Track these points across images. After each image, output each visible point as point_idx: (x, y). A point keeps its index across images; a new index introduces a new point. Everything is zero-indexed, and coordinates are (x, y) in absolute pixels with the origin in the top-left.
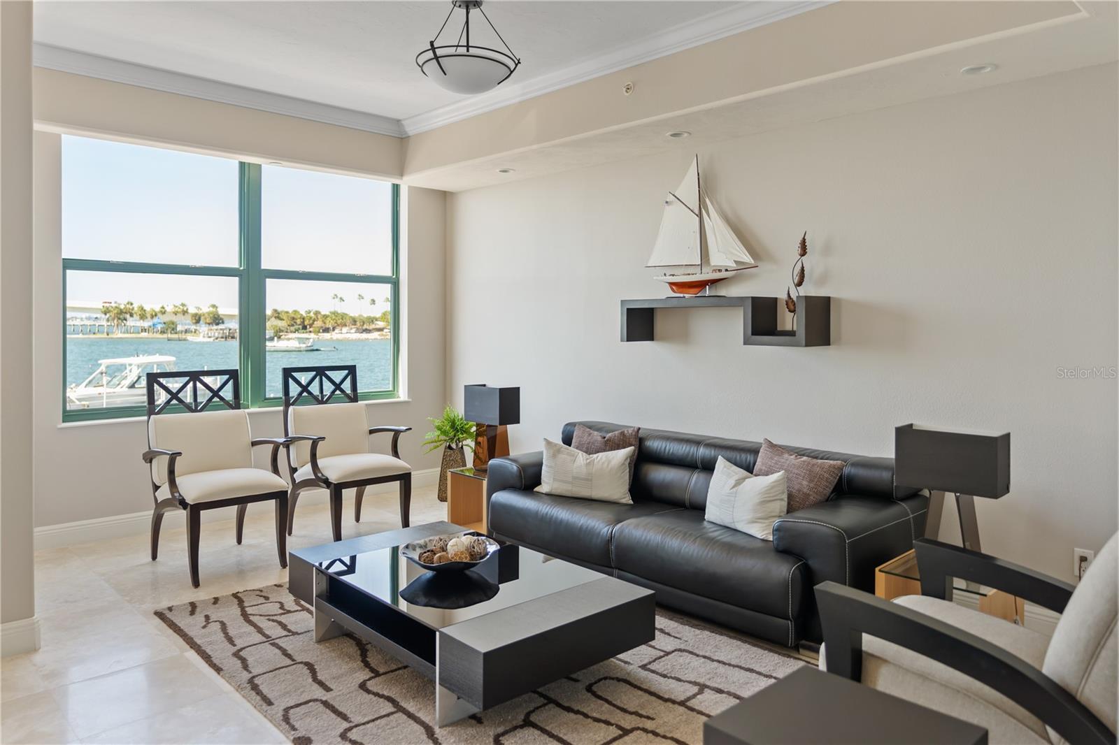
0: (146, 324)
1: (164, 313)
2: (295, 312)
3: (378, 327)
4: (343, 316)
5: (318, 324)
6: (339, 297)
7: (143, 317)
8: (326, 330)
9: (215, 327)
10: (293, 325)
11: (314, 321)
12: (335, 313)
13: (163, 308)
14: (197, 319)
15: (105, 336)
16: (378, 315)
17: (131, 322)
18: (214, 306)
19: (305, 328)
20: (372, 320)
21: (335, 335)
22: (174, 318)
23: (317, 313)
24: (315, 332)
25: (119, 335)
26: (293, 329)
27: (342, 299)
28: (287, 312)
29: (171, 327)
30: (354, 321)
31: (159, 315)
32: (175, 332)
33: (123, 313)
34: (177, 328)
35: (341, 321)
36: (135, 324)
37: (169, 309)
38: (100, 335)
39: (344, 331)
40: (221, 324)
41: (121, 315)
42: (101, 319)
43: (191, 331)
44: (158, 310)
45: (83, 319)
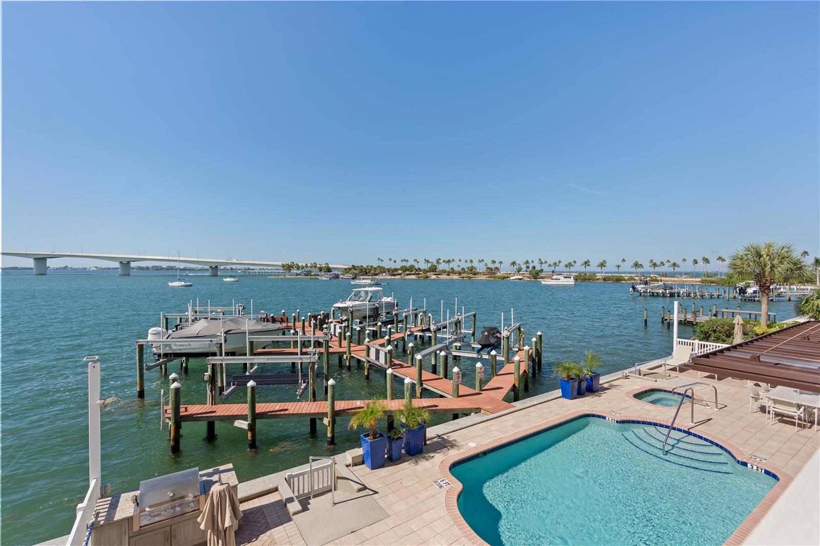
0: (299, 272)
1: (307, 266)
2: (361, 266)
3: (398, 273)
4: (384, 268)
5: (373, 271)
6: (380, 259)
7: (298, 269)
8: (376, 275)
9: (329, 273)
10: (361, 272)
11: (371, 270)
12: (379, 267)
13: (306, 264)
14: (321, 269)
15: (283, 277)
16: (399, 267)
17: (294, 271)
18: (327, 264)
19: (367, 273)
20: (396, 270)
21: (381, 276)
22: (311, 269)
23: (372, 267)
25: (288, 276)
27: (382, 261)
28: (358, 266)
29: (308, 274)
30: (389, 270)
31: (305, 268)
32: (312, 275)
33: (290, 267)
34: (313, 274)
35: (382, 270)
36: (295, 272)
37: (309, 265)
38: (281, 277)
39: (384, 275)
40: (331, 272)
41: (288, 268)
42: (280, 269)
43: (318, 275)
44: (304, 265)
45: (271, 269)
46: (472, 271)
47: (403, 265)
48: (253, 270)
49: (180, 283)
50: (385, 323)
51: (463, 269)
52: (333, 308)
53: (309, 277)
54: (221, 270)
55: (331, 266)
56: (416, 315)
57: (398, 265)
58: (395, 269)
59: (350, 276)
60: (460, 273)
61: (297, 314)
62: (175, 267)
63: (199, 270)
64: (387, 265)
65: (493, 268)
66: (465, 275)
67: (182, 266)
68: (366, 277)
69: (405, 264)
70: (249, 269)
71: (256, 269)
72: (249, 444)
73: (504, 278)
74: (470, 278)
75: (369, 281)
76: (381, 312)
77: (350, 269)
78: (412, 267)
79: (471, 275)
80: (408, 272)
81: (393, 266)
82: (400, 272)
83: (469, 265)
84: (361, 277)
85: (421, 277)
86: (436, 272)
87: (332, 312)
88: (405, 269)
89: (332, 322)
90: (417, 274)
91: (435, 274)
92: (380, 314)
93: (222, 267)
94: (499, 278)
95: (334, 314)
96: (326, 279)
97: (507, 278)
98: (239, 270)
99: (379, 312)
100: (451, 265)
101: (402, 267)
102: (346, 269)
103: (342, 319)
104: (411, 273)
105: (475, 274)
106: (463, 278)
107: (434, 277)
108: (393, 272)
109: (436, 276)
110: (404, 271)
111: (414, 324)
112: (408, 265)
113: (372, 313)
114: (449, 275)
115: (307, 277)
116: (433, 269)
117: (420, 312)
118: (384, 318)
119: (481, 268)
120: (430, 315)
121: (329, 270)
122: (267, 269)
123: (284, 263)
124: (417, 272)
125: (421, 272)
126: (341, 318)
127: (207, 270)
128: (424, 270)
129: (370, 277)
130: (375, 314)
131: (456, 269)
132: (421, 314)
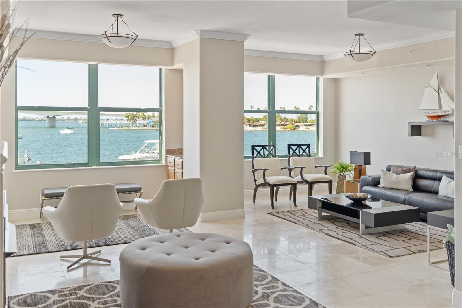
0: (145, 122)
3: (261, 124)
7: (144, 119)
15: (127, 128)
20: (258, 120)
25: (133, 127)
31: (152, 118)
33: (134, 117)
36: (141, 122)
45: (117, 119)
54: (58, 120)
63: (40, 120)
82: (263, 122)
85: (287, 129)
86: (306, 122)
90: (282, 125)
91: (306, 125)
107: (303, 128)
109: (306, 127)
115: (155, 128)
116: (304, 119)
124: (283, 123)
125: (288, 123)
128: (292, 120)
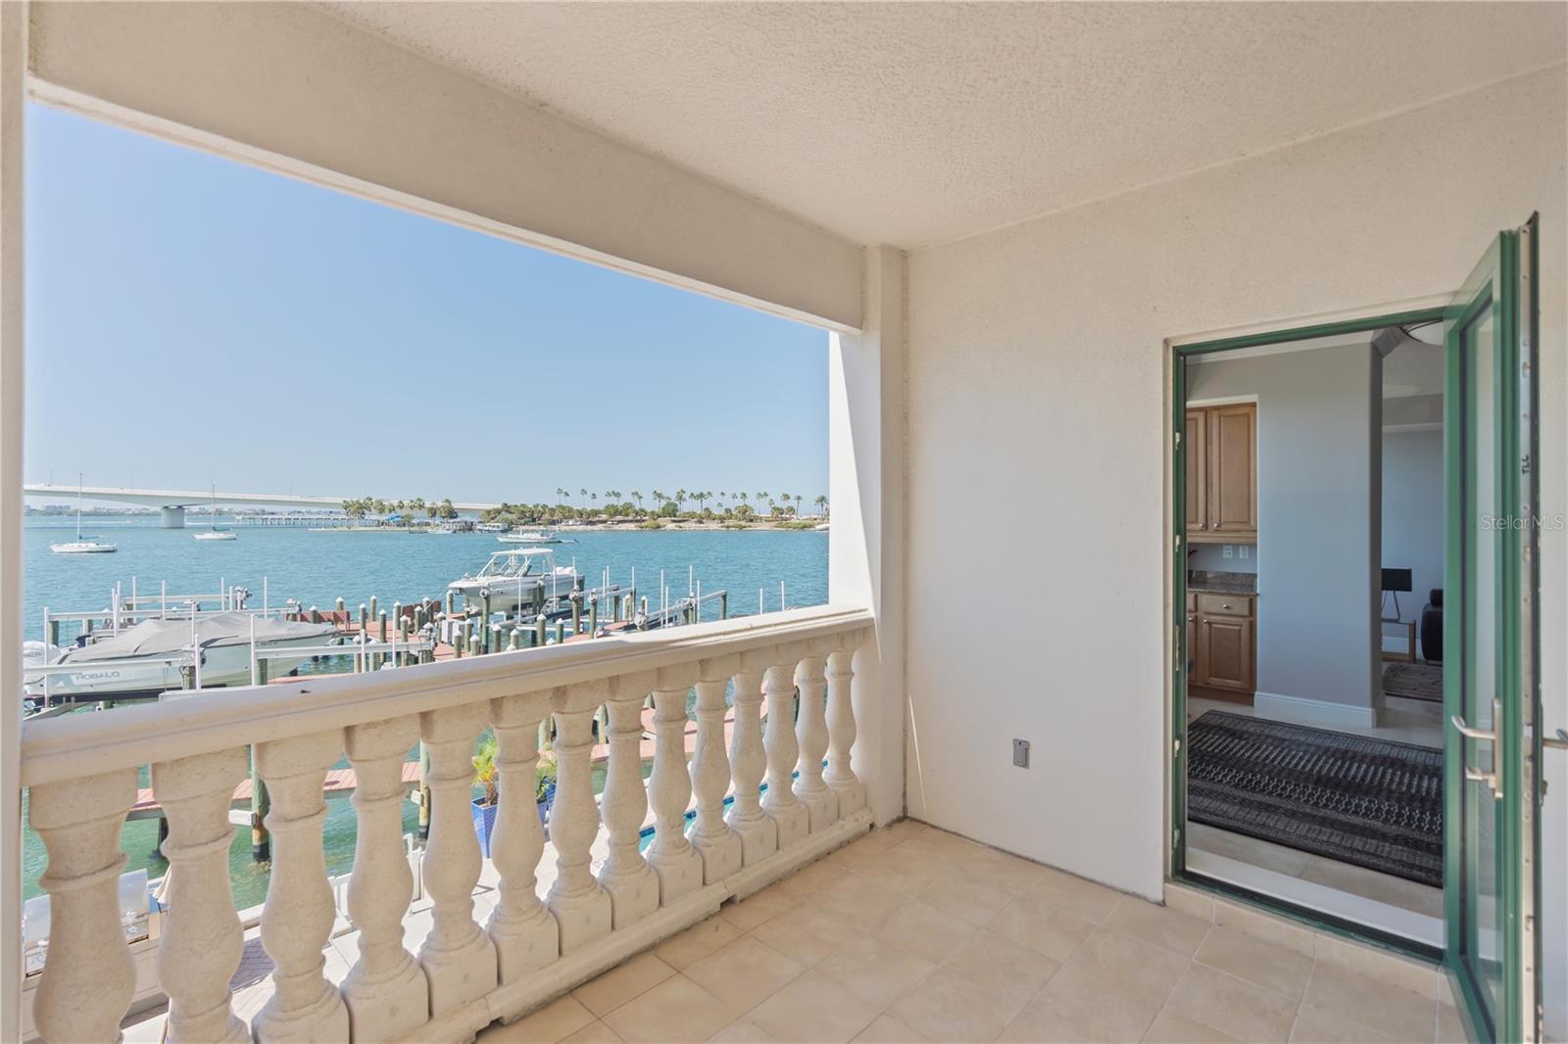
0: (383, 518)
1: (401, 507)
2: (522, 505)
4: (570, 510)
5: (546, 516)
6: (564, 491)
7: (382, 511)
8: (553, 523)
9: (452, 521)
10: (522, 518)
11: (543, 513)
12: (561, 507)
13: (401, 502)
14: (433, 512)
15: (345, 529)
16: (601, 508)
17: (373, 516)
18: (447, 501)
19: (534, 520)
20: (596, 513)
21: (563, 527)
22: (410, 512)
23: (545, 506)
24: (545, 525)
25: (357, 527)
26: (522, 521)
27: (567, 495)
28: (516, 506)
29: (405, 522)
30: (581, 514)
31: (397, 509)
32: (413, 525)
33: (362, 508)
34: (415, 521)
35: (567, 514)
36: (375, 517)
37: (406, 503)
38: (340, 529)
39: (571, 523)
40: (456, 517)
41: (361, 509)
42: (339, 513)
43: (427, 524)
44: (395, 503)
45: (318, 513)
46: (747, 515)
47: (611, 503)
48: (273, 514)
49: (83, 545)
50: (552, 617)
51: (728, 511)
52: (450, 592)
53: (407, 528)
54: (191, 514)
55: (455, 506)
56: (617, 600)
57: (600, 504)
58: (593, 511)
59: (498, 527)
60: (722, 519)
61: (372, 605)
62: (68, 507)
64: (577, 503)
65: (784, 507)
66: (731, 522)
67: (88, 505)
68: (533, 528)
69: (613, 501)
70: (264, 512)
71: (282, 514)
72: (255, 853)
73: (805, 527)
74: (741, 527)
75: (537, 536)
76: (551, 595)
77: (498, 512)
78: (628, 506)
79: (743, 523)
80: (619, 518)
81: (590, 505)
82: (604, 517)
83: (740, 502)
84: (522, 528)
85: (646, 527)
86: (675, 516)
87: (448, 599)
88: (613, 511)
89: (445, 618)
90: (637, 521)
91: (674, 521)
92: (546, 601)
93: (195, 509)
94: (795, 528)
95: (451, 602)
96: (445, 532)
97: (810, 526)
98: (238, 514)
99: (546, 596)
100: (706, 503)
101: (607, 507)
102: (489, 512)
103: (468, 612)
104: (626, 518)
105: (751, 521)
106: (728, 527)
107: (671, 526)
108: (589, 518)
109: (674, 524)
110: (612, 515)
111: (613, 616)
112: (620, 503)
113: (531, 597)
114: (702, 523)
115: (403, 529)
116: (671, 511)
117: (625, 593)
118: (553, 607)
119: (762, 509)
120: (644, 598)
121: (452, 514)
122: (309, 512)
123: (348, 500)
124: (638, 518)
125: (647, 518)
126: (468, 609)
127: (156, 514)
128: (653, 513)
129: (542, 527)
130: (537, 599)
131: (717, 511)
132: (628, 596)
